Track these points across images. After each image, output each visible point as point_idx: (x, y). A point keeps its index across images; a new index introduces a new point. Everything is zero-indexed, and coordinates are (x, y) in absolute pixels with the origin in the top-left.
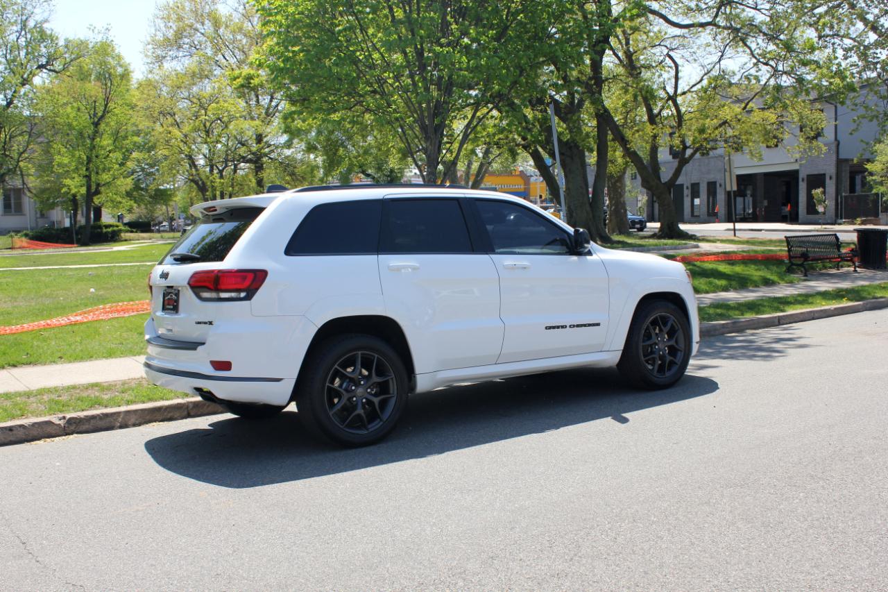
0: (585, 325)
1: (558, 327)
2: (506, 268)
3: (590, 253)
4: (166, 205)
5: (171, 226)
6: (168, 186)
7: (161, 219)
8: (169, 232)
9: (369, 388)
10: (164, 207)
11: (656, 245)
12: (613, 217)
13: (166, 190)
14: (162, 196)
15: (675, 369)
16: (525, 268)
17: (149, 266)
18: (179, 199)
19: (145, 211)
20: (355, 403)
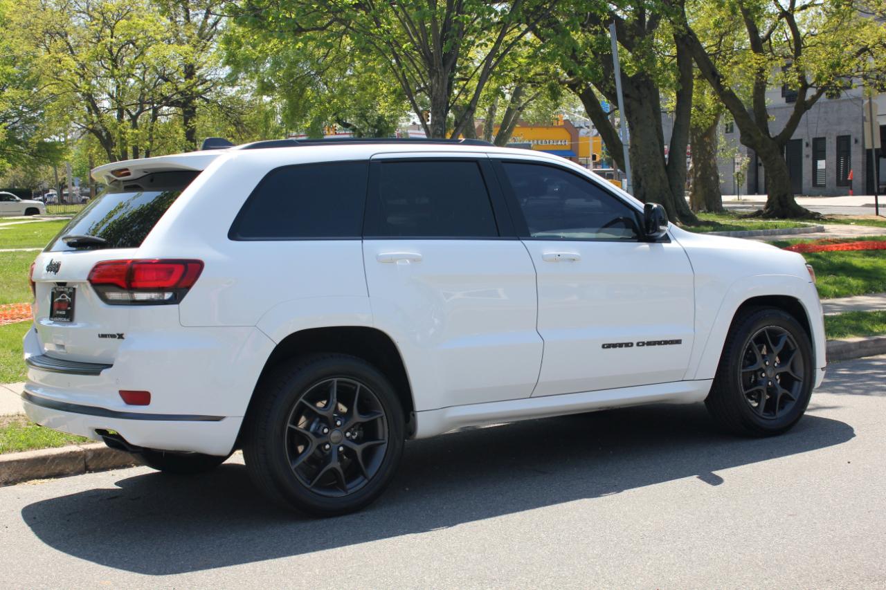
0: (659, 343)
1: (620, 345)
2: (546, 259)
3: (667, 239)
4: (54, 166)
5: (61, 196)
6: (57, 139)
7: (46, 185)
8: (59, 204)
9: (348, 431)
10: (51, 169)
11: (761, 228)
12: (699, 188)
13: (53, 144)
14: (48, 153)
15: (789, 407)
16: (574, 260)
17: (29, 252)
18: (73, 156)
19: (22, 174)
20: (328, 452)
